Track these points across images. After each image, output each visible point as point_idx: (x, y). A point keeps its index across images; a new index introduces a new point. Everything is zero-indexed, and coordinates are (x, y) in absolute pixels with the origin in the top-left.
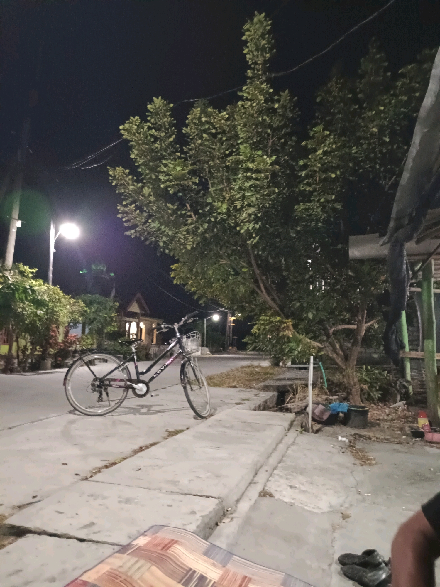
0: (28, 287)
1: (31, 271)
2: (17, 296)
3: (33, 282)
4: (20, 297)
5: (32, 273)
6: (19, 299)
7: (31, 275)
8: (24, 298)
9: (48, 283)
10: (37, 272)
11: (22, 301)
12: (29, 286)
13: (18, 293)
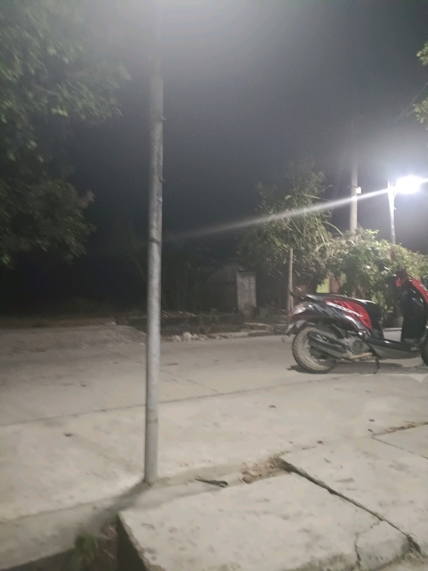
0: (370, 249)
1: (373, 233)
2: (360, 259)
3: (377, 243)
4: (363, 259)
5: (374, 235)
6: (363, 261)
7: (373, 237)
8: (367, 259)
9: (392, 243)
10: (379, 233)
11: (365, 262)
12: (372, 248)
13: (361, 257)
